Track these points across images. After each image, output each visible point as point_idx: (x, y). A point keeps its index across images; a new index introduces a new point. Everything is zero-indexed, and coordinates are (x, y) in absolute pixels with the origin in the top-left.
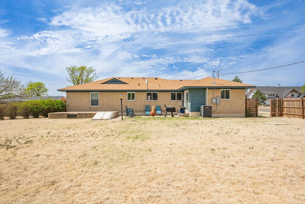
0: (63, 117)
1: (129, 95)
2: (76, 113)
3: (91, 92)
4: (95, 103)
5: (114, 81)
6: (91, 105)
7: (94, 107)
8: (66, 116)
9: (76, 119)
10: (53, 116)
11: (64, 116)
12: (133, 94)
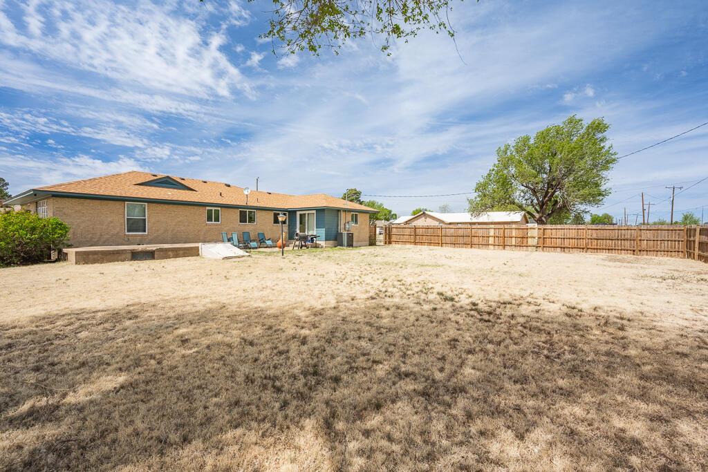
0: (120, 258)
1: (210, 212)
2: (154, 249)
3: (126, 202)
4: (136, 225)
5: (167, 182)
6: (128, 231)
7: (136, 236)
8: (129, 256)
9: (153, 261)
10: (91, 256)
11: (124, 256)
12: (217, 212)
